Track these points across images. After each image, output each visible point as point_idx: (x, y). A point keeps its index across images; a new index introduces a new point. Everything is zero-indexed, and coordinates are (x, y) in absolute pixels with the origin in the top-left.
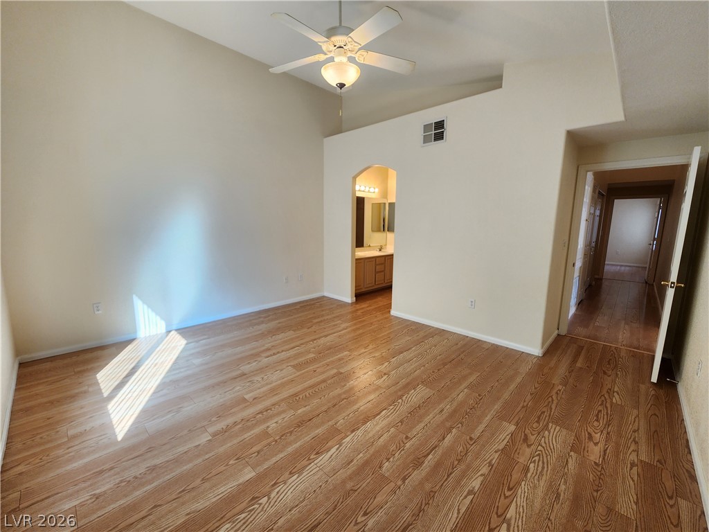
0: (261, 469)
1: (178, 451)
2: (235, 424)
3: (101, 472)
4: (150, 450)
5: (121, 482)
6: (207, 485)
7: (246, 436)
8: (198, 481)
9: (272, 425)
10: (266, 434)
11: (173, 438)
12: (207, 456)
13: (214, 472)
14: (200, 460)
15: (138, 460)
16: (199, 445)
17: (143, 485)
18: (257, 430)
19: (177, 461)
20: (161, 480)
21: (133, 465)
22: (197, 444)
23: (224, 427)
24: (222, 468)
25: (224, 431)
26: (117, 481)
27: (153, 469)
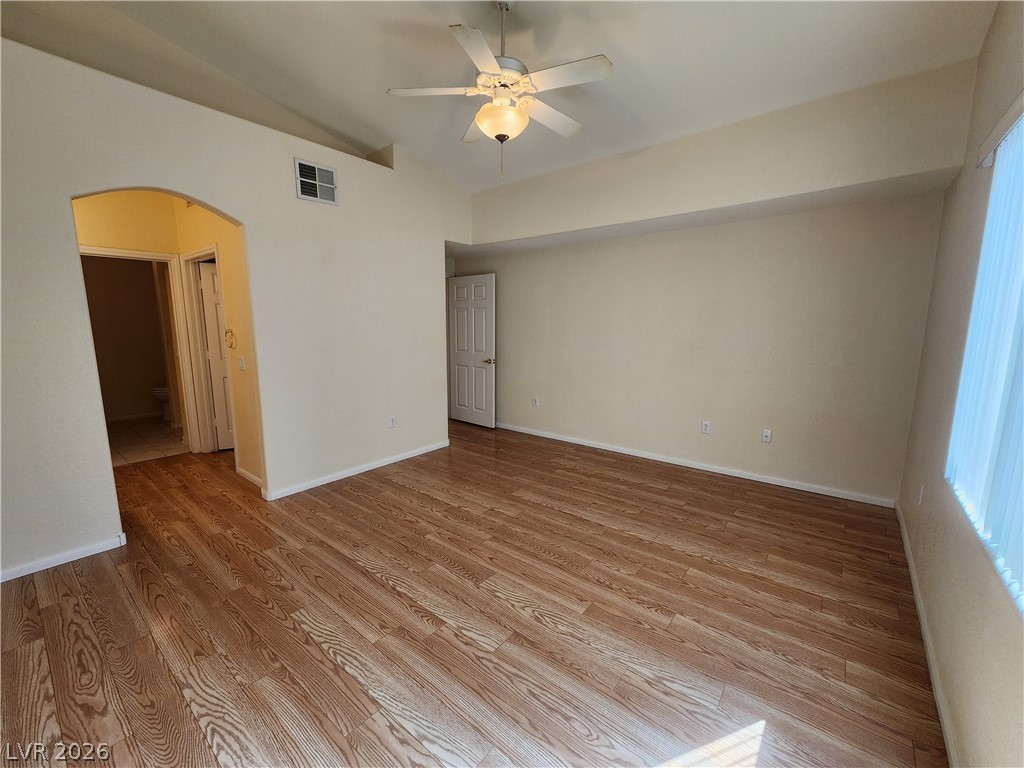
0: (683, 566)
1: (716, 635)
2: (642, 602)
3: (808, 696)
4: (739, 665)
5: (790, 662)
6: (727, 592)
7: (654, 588)
8: (730, 600)
9: (623, 573)
10: (640, 574)
11: (706, 652)
12: (702, 606)
13: (712, 593)
14: (710, 609)
15: (762, 668)
16: (695, 620)
17: (773, 639)
18: (641, 582)
19: (727, 628)
20: (754, 627)
21: (770, 667)
22: (695, 623)
23: (653, 610)
24: (703, 590)
25: (659, 608)
26: (794, 667)
27: (754, 643)
